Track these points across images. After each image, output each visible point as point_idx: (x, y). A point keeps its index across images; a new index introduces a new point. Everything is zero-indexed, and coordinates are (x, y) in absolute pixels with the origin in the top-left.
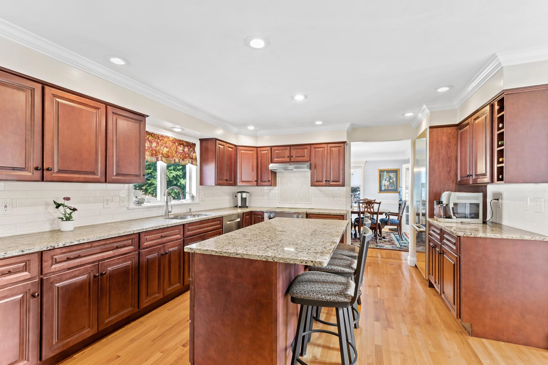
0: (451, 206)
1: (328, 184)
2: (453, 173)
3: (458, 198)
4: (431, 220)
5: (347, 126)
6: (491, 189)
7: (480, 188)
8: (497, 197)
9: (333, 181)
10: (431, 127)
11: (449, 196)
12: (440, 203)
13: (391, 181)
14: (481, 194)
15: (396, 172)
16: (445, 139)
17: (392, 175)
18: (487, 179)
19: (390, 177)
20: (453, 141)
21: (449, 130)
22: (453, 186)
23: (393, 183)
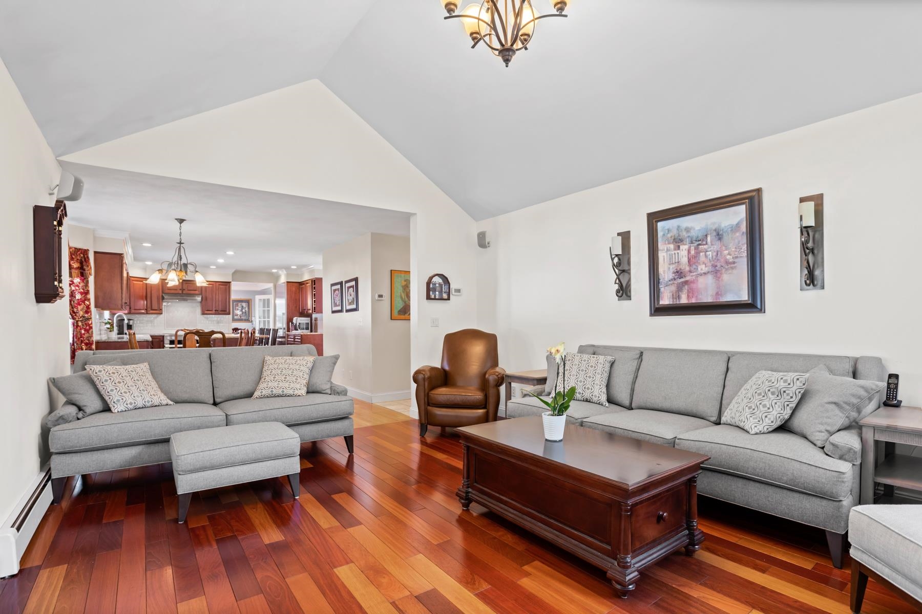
0: (298, 324)
1: (217, 312)
2: (298, 308)
3: (301, 320)
4: (288, 333)
5: (233, 271)
6: (314, 316)
7: (310, 316)
8: (316, 319)
9: (222, 311)
10: (287, 282)
11: (297, 319)
12: (292, 323)
13: (244, 311)
14: (309, 318)
15: (248, 302)
16: (294, 289)
17: (244, 305)
18: (311, 312)
19: (243, 307)
20: (298, 290)
21: (296, 284)
22: (298, 314)
23: (245, 312)
